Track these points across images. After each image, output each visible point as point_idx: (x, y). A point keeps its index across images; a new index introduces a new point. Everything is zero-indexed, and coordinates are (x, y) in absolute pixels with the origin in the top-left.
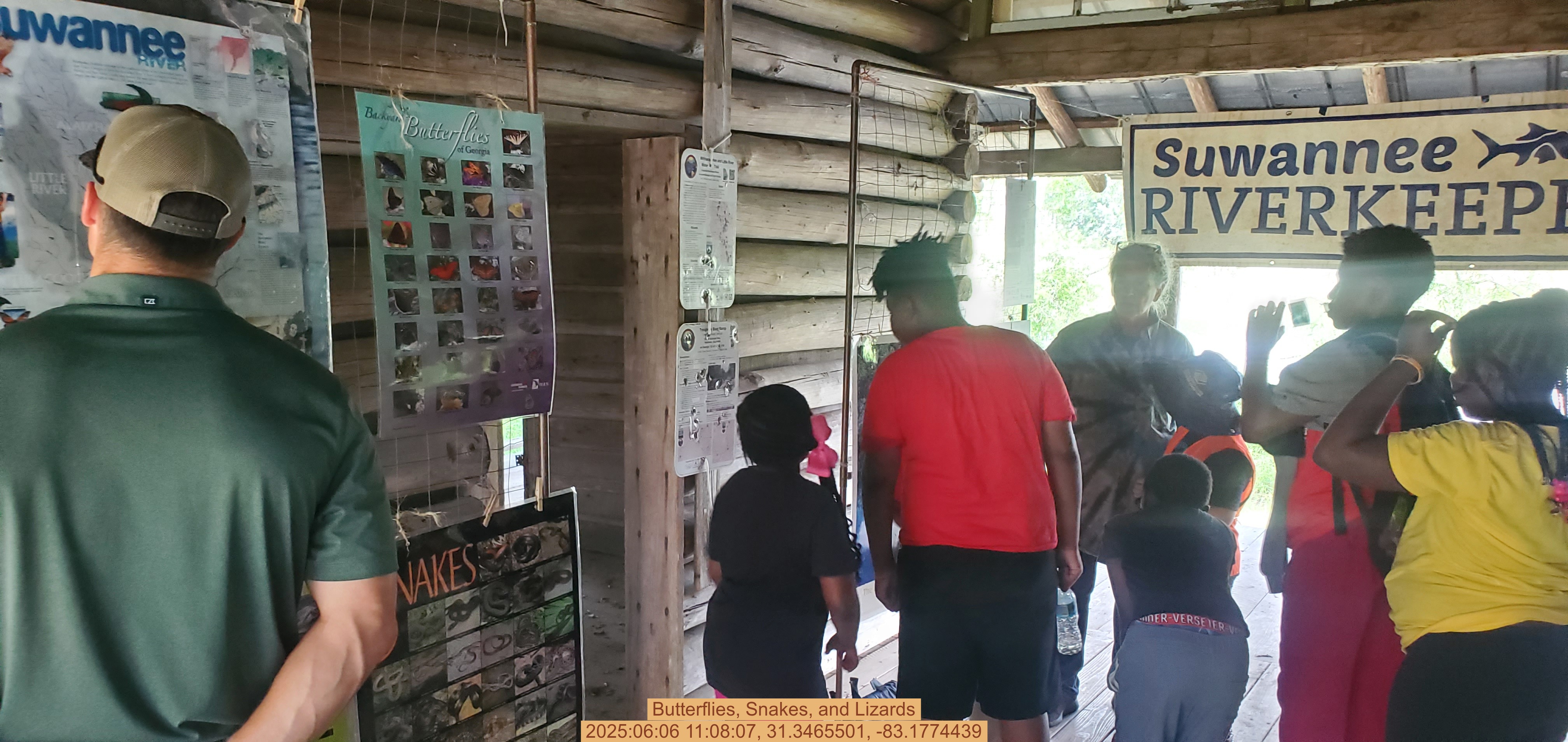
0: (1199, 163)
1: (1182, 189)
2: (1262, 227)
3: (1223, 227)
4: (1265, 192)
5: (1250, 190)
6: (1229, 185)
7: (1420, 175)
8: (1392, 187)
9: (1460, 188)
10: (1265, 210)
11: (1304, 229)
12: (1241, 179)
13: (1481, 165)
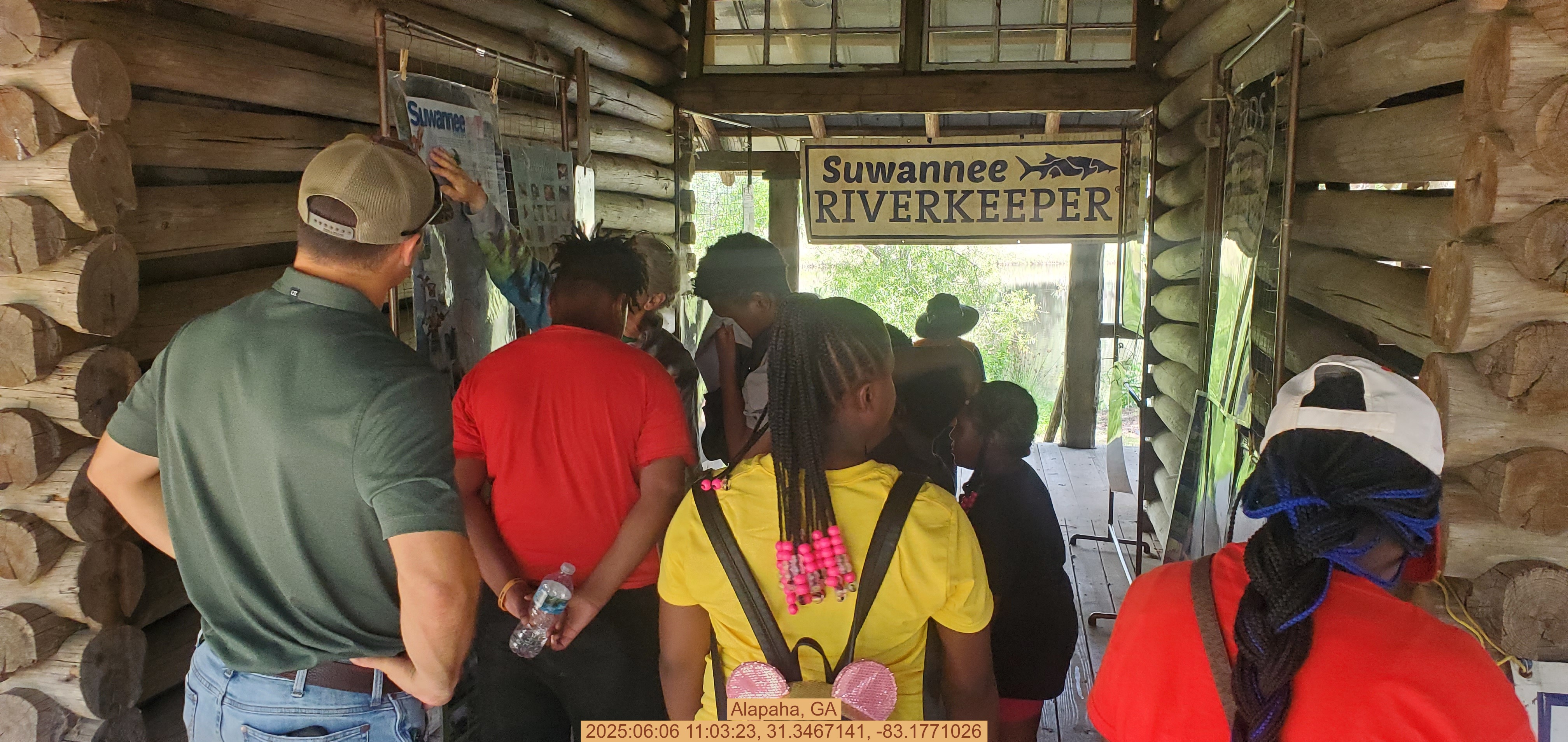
0: (853, 174)
1: (843, 192)
2: (896, 219)
3: (872, 218)
4: (896, 194)
5: (887, 192)
6: (873, 189)
7: (988, 184)
8: (973, 192)
9: (1010, 193)
10: (897, 206)
11: (921, 219)
12: (881, 185)
13: (1021, 179)
